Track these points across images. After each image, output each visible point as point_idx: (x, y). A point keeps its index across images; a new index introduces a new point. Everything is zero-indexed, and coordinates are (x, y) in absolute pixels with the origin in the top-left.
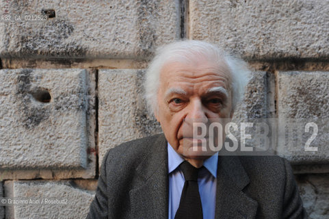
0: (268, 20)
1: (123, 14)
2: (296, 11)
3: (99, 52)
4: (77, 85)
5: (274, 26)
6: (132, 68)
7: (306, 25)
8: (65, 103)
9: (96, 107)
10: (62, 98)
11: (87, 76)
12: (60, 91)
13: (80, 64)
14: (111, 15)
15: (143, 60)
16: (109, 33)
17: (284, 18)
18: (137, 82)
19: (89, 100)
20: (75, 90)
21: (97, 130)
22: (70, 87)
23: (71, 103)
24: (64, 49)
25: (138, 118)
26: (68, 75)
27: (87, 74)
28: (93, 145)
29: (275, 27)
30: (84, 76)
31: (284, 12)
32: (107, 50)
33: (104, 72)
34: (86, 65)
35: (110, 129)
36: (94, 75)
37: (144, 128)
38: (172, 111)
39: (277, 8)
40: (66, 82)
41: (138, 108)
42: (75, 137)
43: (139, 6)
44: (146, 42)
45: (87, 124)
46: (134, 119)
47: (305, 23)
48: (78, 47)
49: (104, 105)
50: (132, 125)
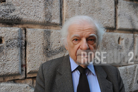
0: (91, 13)
1: (38, 4)
2: (99, 10)
3: (27, 21)
4: (17, 35)
6: (41, 28)
8: (11, 44)
9: (25, 46)
10: (10, 42)
11: (21, 31)
12: (9, 38)
13: (17, 25)
14: (33, 4)
15: (45, 25)
16: (32, 12)
17: (96, 12)
18: (44, 35)
19: (22, 42)
20: (16, 38)
21: (25, 56)
22: (14, 36)
23: (14, 44)
24: (10, 18)
25: (45, 50)
26: (13, 30)
27: (21, 30)
28: (24, 63)
29: (93, 16)
30: (20, 31)
31: (96, 10)
32: (31, 20)
33: (30, 29)
34: (20, 26)
35: (33, 55)
36: (24, 31)
37: (47, 54)
38: (74, 44)
39: (94, 9)
40: (12, 34)
41: (44, 46)
42: (17, 60)
43: (45, 2)
44: (48, 18)
45: (21, 54)
46: (43, 50)
47: (102, 15)
48: (17, 17)
49: (30, 45)
50: (42, 53)
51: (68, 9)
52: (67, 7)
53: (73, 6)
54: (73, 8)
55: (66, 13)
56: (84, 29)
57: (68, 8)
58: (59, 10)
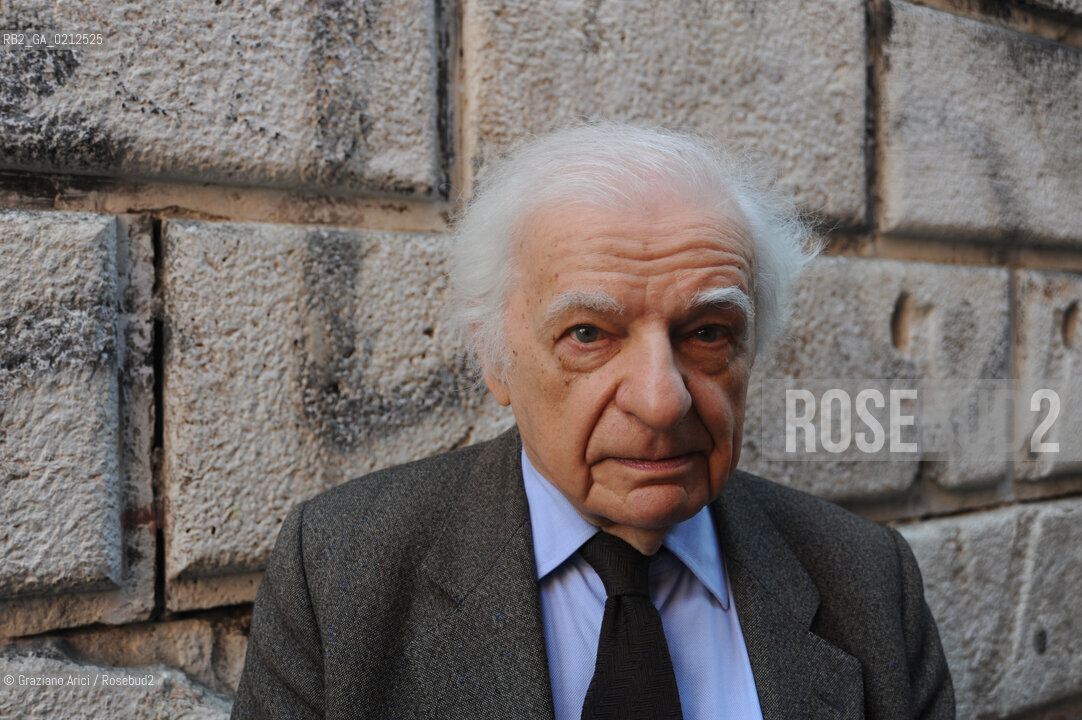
0: (679, 101)
1: (261, 32)
2: (744, 82)
3: (175, 159)
4: (93, 276)
5: (692, 119)
6: (283, 220)
7: (767, 125)
8: (42, 344)
9: (157, 356)
10: (29, 325)
11: (120, 241)
12: (22, 296)
13: (93, 195)
14: (217, 27)
15: (320, 197)
16: (211, 94)
17: (716, 99)
18: (307, 272)
19: (129, 331)
20: (84, 294)
21: (158, 441)
22: (61, 280)
23: (68, 343)
24: (37, 137)
25: (313, 392)
26: (59, 233)
27: (123, 236)
28: (145, 496)
29: (696, 124)
30: (112, 243)
31: (717, 82)
32: (206, 154)
33: (192, 229)
34: (118, 203)
35: (215, 434)
36: (146, 240)
37: (333, 427)
38: (566, 368)
39: (702, 70)
40: (48, 264)
41: (311, 358)
42: (85, 470)
43: (316, 10)
44: (338, 138)
45: (125, 422)
46: (297, 397)
47: (764, 118)
48: (93, 131)
49: (195, 351)
50: (291, 418)
51: (499, 69)
52: (493, 54)
53: (540, 46)
54: (535, 61)
55: (485, 101)
56: (654, 248)
57: (497, 62)
58: (429, 80)
